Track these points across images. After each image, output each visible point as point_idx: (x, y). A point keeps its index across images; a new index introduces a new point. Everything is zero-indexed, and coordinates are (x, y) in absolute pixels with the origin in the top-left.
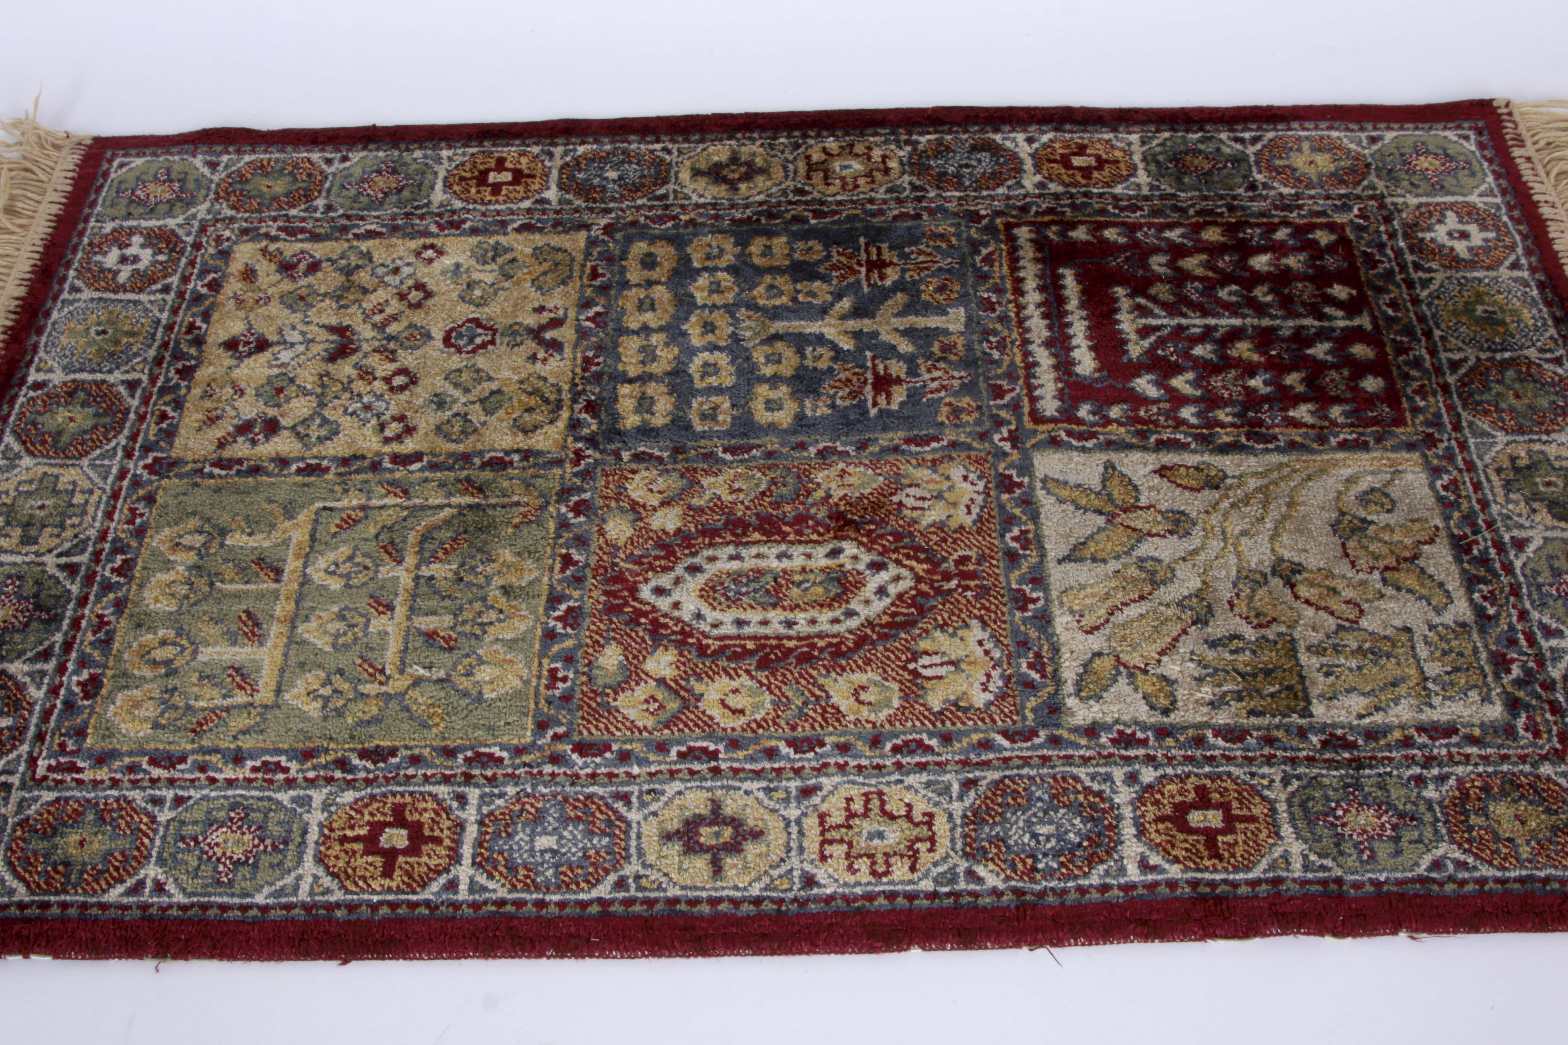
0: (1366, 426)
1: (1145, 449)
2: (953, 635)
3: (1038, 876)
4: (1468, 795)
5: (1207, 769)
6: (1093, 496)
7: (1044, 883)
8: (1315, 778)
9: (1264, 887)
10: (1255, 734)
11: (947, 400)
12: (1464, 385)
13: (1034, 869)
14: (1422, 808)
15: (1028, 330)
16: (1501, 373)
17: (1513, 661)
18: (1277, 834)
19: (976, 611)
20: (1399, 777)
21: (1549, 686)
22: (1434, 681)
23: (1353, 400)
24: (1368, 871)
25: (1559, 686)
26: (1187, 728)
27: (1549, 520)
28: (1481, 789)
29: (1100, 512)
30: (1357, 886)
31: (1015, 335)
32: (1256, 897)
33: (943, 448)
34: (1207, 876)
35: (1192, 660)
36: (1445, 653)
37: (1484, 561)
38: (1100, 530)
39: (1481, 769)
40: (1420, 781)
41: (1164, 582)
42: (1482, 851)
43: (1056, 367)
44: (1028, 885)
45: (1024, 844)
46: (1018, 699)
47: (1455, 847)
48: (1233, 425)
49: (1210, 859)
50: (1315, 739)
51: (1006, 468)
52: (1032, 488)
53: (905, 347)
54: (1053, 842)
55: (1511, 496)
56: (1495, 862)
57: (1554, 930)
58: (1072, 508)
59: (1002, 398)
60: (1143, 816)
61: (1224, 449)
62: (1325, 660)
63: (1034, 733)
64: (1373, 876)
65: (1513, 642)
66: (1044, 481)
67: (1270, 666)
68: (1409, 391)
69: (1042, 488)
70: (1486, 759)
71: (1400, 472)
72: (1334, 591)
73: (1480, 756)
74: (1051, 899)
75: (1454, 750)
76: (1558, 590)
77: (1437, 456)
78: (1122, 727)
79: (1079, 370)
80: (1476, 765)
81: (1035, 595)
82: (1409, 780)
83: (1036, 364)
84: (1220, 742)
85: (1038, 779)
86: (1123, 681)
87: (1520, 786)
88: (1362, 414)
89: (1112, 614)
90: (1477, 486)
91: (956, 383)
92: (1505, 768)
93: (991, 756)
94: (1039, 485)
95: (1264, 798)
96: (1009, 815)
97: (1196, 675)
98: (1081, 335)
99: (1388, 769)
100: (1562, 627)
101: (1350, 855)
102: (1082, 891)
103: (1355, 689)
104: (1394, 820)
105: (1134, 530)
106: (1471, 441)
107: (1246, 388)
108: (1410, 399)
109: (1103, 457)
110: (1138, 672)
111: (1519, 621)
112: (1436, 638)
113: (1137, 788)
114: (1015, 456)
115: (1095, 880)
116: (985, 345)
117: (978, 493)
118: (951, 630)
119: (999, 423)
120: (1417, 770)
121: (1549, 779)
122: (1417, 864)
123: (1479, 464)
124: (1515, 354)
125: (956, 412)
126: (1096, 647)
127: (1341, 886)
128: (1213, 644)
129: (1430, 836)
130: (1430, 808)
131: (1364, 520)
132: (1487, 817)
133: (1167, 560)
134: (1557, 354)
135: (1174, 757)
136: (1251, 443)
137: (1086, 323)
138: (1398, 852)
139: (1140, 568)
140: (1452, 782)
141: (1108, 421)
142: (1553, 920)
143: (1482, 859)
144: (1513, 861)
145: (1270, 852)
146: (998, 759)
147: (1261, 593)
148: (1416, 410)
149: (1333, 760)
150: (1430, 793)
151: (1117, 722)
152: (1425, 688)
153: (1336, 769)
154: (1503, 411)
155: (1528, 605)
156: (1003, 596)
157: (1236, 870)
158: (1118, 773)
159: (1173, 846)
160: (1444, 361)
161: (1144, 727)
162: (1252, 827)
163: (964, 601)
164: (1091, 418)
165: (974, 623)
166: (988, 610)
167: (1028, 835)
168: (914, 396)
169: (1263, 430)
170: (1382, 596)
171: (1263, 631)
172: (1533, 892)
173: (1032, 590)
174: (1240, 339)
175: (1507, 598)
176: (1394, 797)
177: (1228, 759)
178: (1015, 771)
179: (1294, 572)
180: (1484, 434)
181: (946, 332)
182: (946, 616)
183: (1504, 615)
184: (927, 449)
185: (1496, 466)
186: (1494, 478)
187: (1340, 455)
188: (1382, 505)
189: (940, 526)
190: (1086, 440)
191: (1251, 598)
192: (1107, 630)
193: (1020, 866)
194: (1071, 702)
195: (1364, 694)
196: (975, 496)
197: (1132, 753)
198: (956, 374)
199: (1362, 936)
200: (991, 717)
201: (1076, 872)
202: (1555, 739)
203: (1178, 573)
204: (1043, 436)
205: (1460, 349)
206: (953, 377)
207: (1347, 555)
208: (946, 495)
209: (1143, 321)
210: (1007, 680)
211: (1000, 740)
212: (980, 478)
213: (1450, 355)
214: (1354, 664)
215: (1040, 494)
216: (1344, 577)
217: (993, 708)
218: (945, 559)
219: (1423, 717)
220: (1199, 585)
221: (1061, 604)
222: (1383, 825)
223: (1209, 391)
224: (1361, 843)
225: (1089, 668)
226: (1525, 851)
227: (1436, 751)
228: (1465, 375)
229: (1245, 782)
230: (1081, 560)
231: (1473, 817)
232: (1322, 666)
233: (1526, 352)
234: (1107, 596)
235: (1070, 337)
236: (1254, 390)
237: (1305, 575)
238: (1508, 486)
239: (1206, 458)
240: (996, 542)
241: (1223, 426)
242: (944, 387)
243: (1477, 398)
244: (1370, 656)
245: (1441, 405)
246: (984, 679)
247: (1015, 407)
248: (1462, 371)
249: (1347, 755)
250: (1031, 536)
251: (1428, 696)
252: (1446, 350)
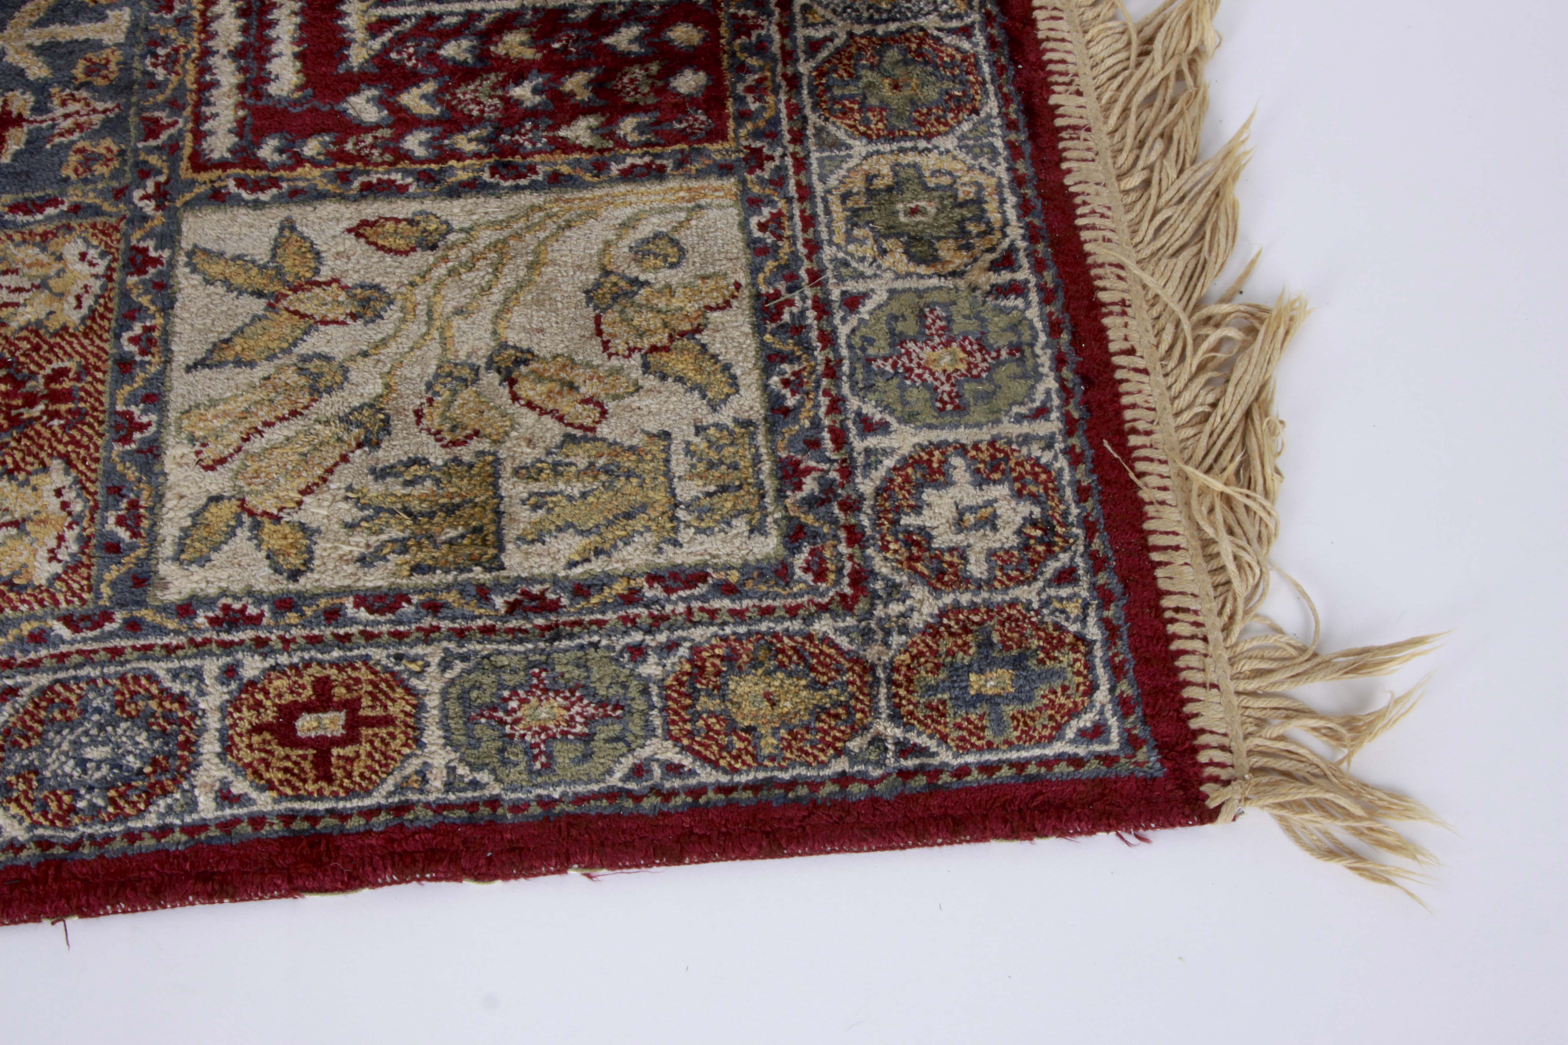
0: (669, 143)
1: (343, 198)
2: (22, 484)
3: (76, 820)
4: (702, 669)
5: (336, 654)
6: (254, 272)
7: (81, 828)
8: (488, 657)
9: (383, 817)
10: (415, 599)
11: (80, 145)
12: (822, 74)
13: (72, 809)
14: (633, 692)
15: (212, 36)
16: (880, 54)
17: (808, 471)
18: (417, 740)
19: (61, 448)
20: (610, 648)
21: (851, 506)
22: (688, 506)
23: (656, 107)
24: (536, 786)
25: (867, 505)
26: (318, 596)
27: (903, 264)
28: (722, 658)
29: (259, 294)
30: (517, 807)
31: (194, 44)
32: (369, 832)
33: (62, 214)
34: (309, 805)
35: (347, 498)
36: (711, 465)
37: (797, 329)
38: (255, 319)
39: (728, 630)
40: (638, 652)
41: (329, 390)
42: (707, 747)
43: (242, 88)
44: (60, 833)
45: (65, 775)
46: (94, 568)
47: (669, 744)
48: (477, 155)
49: (315, 781)
50: (499, 602)
51: (143, 239)
52: (172, 264)
53: (37, 70)
54: (105, 769)
55: (856, 232)
56: (722, 763)
57: (792, 855)
58: (221, 290)
59: (156, 137)
60: (234, 725)
61: (455, 192)
62: (535, 487)
63: (107, 616)
64: (540, 791)
65: (814, 444)
66: (190, 254)
67: (457, 500)
68: (740, 88)
69: (187, 265)
70: (738, 615)
71: (700, 207)
72: (572, 387)
73: (733, 612)
74: (86, 851)
75: (696, 605)
76: (894, 365)
77: (761, 181)
78: (229, 601)
79: (273, 89)
80: (725, 623)
81: (145, 419)
82: (621, 652)
83: (215, 84)
84: (363, 614)
85: (100, 683)
86: (243, 533)
87: (782, 651)
88: (665, 127)
89: (246, 440)
90: (809, 221)
91: (97, 119)
92: (764, 626)
93: (43, 652)
94: (182, 259)
95: (409, 690)
96: (51, 735)
97: (349, 520)
98: (286, 38)
99: (596, 638)
100: (888, 418)
101: (516, 765)
102: (132, 836)
103: (570, 525)
104: (591, 710)
105: (303, 316)
106: (815, 156)
107: (507, 101)
108: (741, 100)
109: (279, 214)
110: (266, 520)
111: (827, 413)
112: (704, 445)
113: (234, 686)
114: (158, 219)
115: (151, 820)
116: (148, 61)
117: (96, 276)
118: (21, 476)
119: (145, 172)
120: (637, 637)
121: (825, 639)
122: (610, 772)
123: (819, 188)
124: (905, 25)
125: (89, 160)
126: (214, 490)
127: (494, 809)
128: (380, 474)
129: (637, 730)
130: (645, 692)
131: (636, 282)
132: (723, 697)
133: (340, 357)
134: (968, 21)
135: (294, 640)
136: (496, 179)
137: (298, 20)
138: (587, 756)
139: (301, 371)
140: (683, 651)
141: (299, 160)
142: (789, 842)
143: (705, 760)
144: (748, 759)
145: (402, 768)
146: (53, 656)
147: (467, 394)
148: (744, 116)
149: (520, 630)
150: (651, 668)
151: (224, 593)
152: (673, 518)
153: (521, 642)
154: (871, 109)
155: (846, 389)
156: (101, 423)
157: (350, 793)
158: (212, 667)
159: (268, 766)
160: (800, 41)
161: (258, 598)
162: (383, 732)
163: (47, 434)
164: (276, 158)
165: (57, 465)
166: (78, 444)
167: (71, 762)
168: (34, 143)
169: (518, 159)
170: (638, 389)
171: (457, 450)
172: (769, 803)
173: (145, 412)
174: (511, 28)
175: (818, 382)
176: (595, 676)
177: (369, 637)
178: (72, 672)
179: (518, 362)
180: (838, 144)
181: (98, 46)
182: (18, 456)
183: (809, 405)
184: (39, 217)
185: (843, 190)
186: (836, 207)
187: (622, 188)
188: (666, 257)
189: (35, 328)
190: (263, 190)
191: (449, 404)
192: (234, 464)
193: (53, 806)
194: (166, 569)
195: (582, 533)
196: (92, 282)
197: (236, 637)
198: (100, 106)
199: (516, 877)
200: (53, 596)
201: (128, 810)
202: (846, 580)
203: (353, 376)
204: (203, 189)
205: (827, 23)
206: (95, 111)
207: (599, 333)
208: (52, 283)
209: (380, 12)
210: (84, 542)
211: (60, 629)
212: (103, 255)
213: (812, 32)
214: (576, 489)
215: (181, 271)
216: (588, 365)
217: (58, 584)
218: (33, 375)
219: (661, 560)
220: (379, 390)
221: (180, 429)
222: (572, 718)
223: (452, 108)
224: (537, 745)
225: (200, 519)
226: (768, 744)
227: (669, 608)
228: (827, 60)
229: (386, 669)
230: (221, 364)
231: (703, 699)
232: (531, 495)
233: (922, 21)
234: (246, 414)
235: (271, 42)
236: (518, 102)
237: (534, 365)
238: (854, 218)
239: (428, 205)
240: (107, 346)
241: (460, 156)
242: (79, 126)
243: (837, 92)
244: (603, 477)
245: (782, 106)
246: (53, 543)
247: (173, 148)
248: (824, 54)
249: (540, 621)
250: (156, 334)
251: (675, 530)
252: (806, 25)
